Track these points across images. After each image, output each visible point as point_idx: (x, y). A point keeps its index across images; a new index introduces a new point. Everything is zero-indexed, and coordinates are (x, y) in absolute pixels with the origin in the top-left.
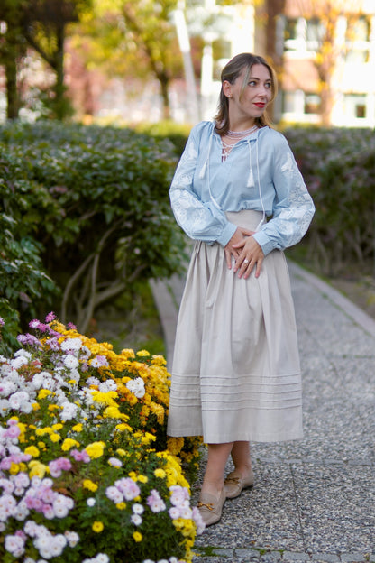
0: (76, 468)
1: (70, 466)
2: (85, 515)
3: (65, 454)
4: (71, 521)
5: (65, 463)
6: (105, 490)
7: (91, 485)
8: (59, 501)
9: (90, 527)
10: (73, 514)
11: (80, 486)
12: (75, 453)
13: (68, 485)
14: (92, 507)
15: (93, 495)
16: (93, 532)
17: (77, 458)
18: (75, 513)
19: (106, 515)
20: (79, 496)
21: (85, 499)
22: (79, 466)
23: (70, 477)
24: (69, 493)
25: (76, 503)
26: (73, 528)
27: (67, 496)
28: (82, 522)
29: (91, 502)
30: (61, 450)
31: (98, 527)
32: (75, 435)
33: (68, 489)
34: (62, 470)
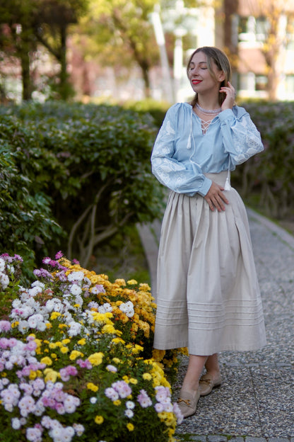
0: (81, 374)
1: (76, 372)
2: (88, 410)
3: (72, 363)
4: (79, 416)
5: (72, 369)
6: (104, 391)
7: (92, 387)
8: (69, 400)
9: (93, 420)
10: (80, 410)
11: (84, 387)
12: (80, 362)
13: (75, 387)
14: (94, 404)
15: (94, 395)
16: (95, 424)
17: (81, 366)
18: (81, 409)
19: (106, 411)
20: (84, 395)
21: (88, 398)
22: (83, 372)
23: (77, 380)
24: (76, 394)
25: (82, 401)
26: (80, 421)
27: (75, 396)
28: (87, 416)
29: (93, 400)
30: (69, 360)
31: (99, 420)
32: (80, 347)
33: (75, 390)
34: (70, 375)
